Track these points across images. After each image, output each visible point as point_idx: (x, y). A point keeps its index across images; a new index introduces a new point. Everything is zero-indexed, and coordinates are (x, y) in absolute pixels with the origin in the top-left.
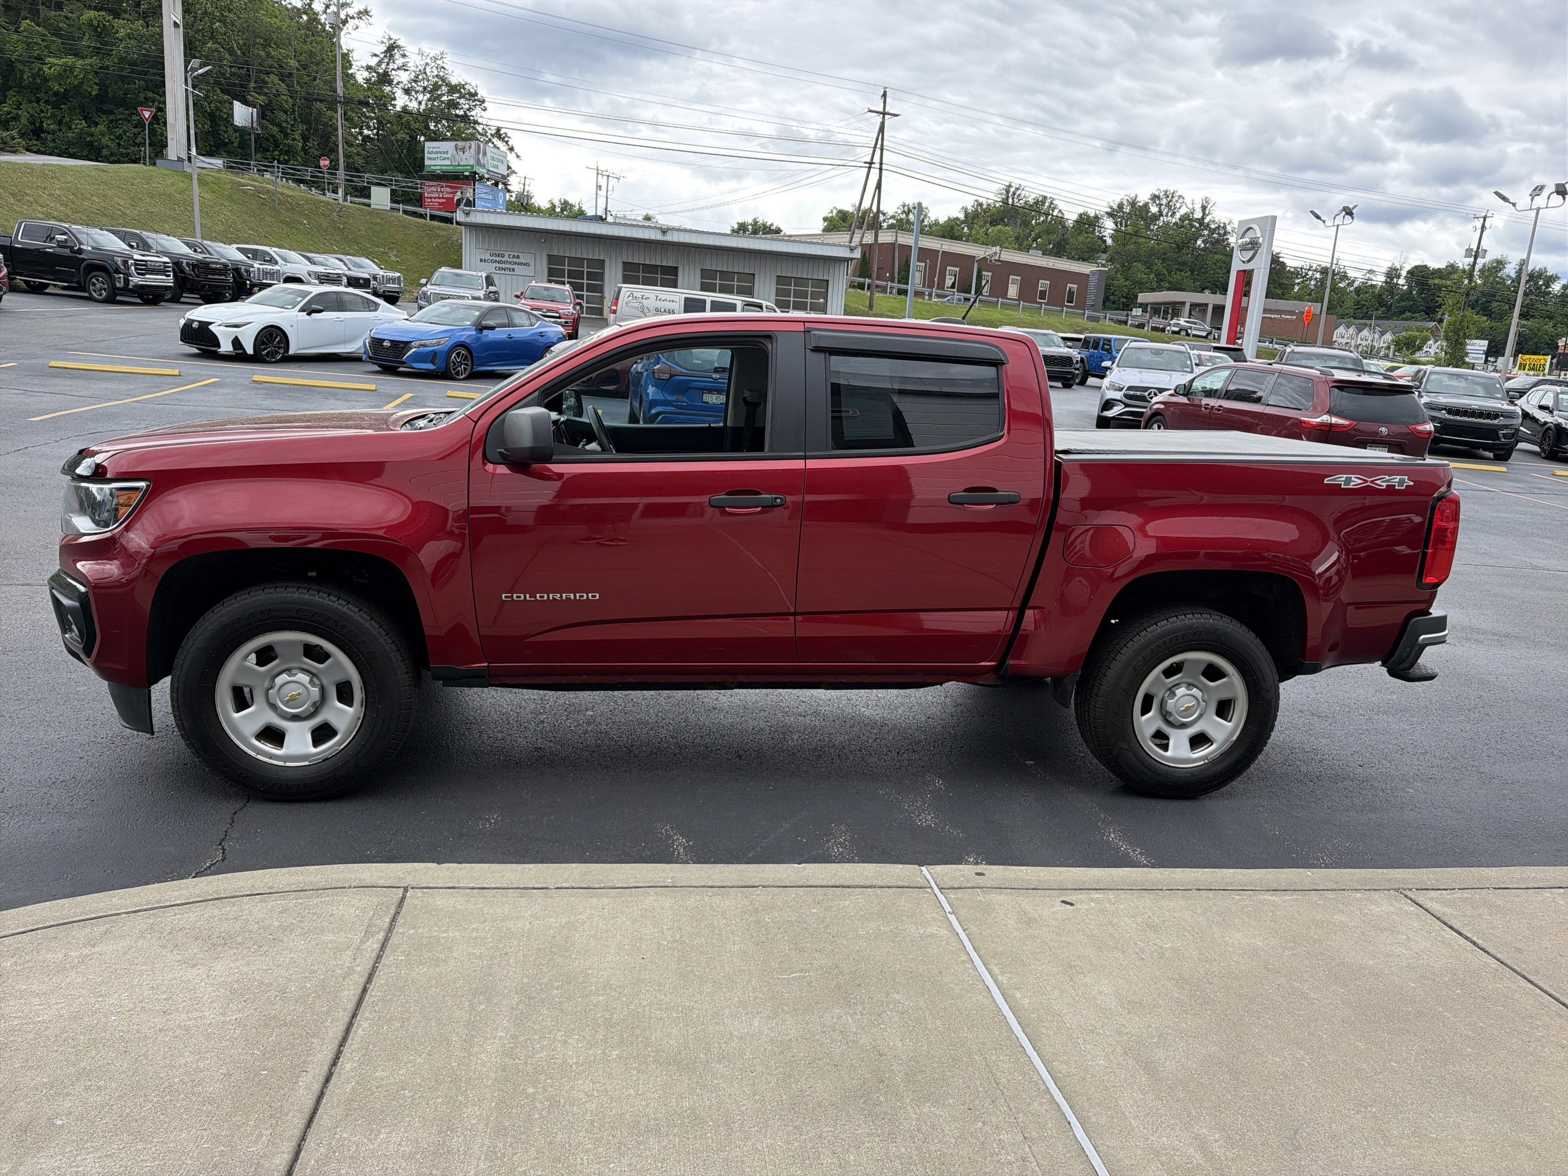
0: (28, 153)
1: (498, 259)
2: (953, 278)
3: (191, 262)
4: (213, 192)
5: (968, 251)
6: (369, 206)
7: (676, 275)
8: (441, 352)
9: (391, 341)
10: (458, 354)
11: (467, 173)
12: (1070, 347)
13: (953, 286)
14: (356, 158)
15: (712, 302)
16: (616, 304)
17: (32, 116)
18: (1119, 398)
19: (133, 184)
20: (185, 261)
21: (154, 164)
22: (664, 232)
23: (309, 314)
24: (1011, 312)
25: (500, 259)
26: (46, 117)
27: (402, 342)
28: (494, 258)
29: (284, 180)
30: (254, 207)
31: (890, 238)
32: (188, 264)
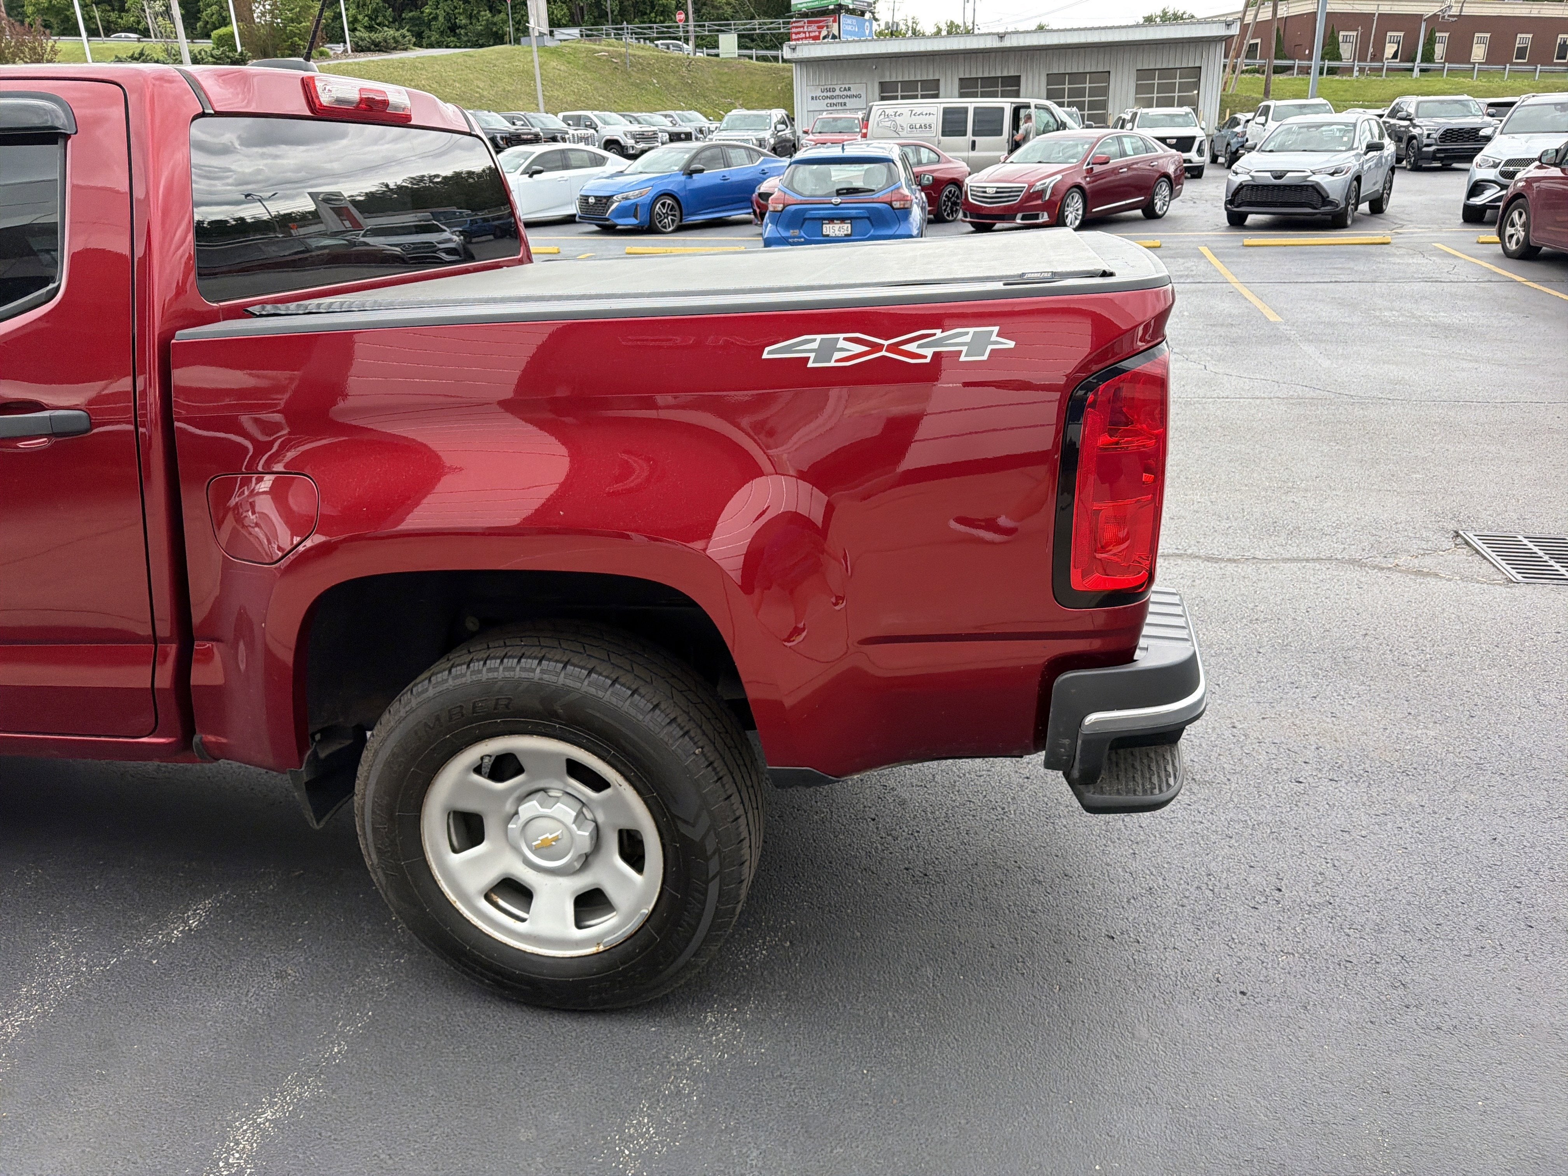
0: (417, 49)
1: (829, 94)
2: (1396, 46)
3: (504, 135)
4: (569, 63)
5: (1415, 8)
6: (717, 55)
7: (1019, 85)
8: (643, 205)
9: (596, 197)
10: (663, 205)
11: (831, 7)
12: (1492, 116)
13: (1395, 56)
14: (725, 8)
15: (975, 109)
16: (867, 127)
17: (448, 14)
18: (1492, 178)
19: (495, 66)
20: (499, 135)
21: (519, 43)
22: (1001, 37)
23: (531, 176)
24: (1462, 79)
25: (832, 94)
26: (459, 13)
27: (605, 197)
28: (825, 94)
29: (642, 40)
30: (606, 73)
31: (1311, 7)
32: (502, 138)
